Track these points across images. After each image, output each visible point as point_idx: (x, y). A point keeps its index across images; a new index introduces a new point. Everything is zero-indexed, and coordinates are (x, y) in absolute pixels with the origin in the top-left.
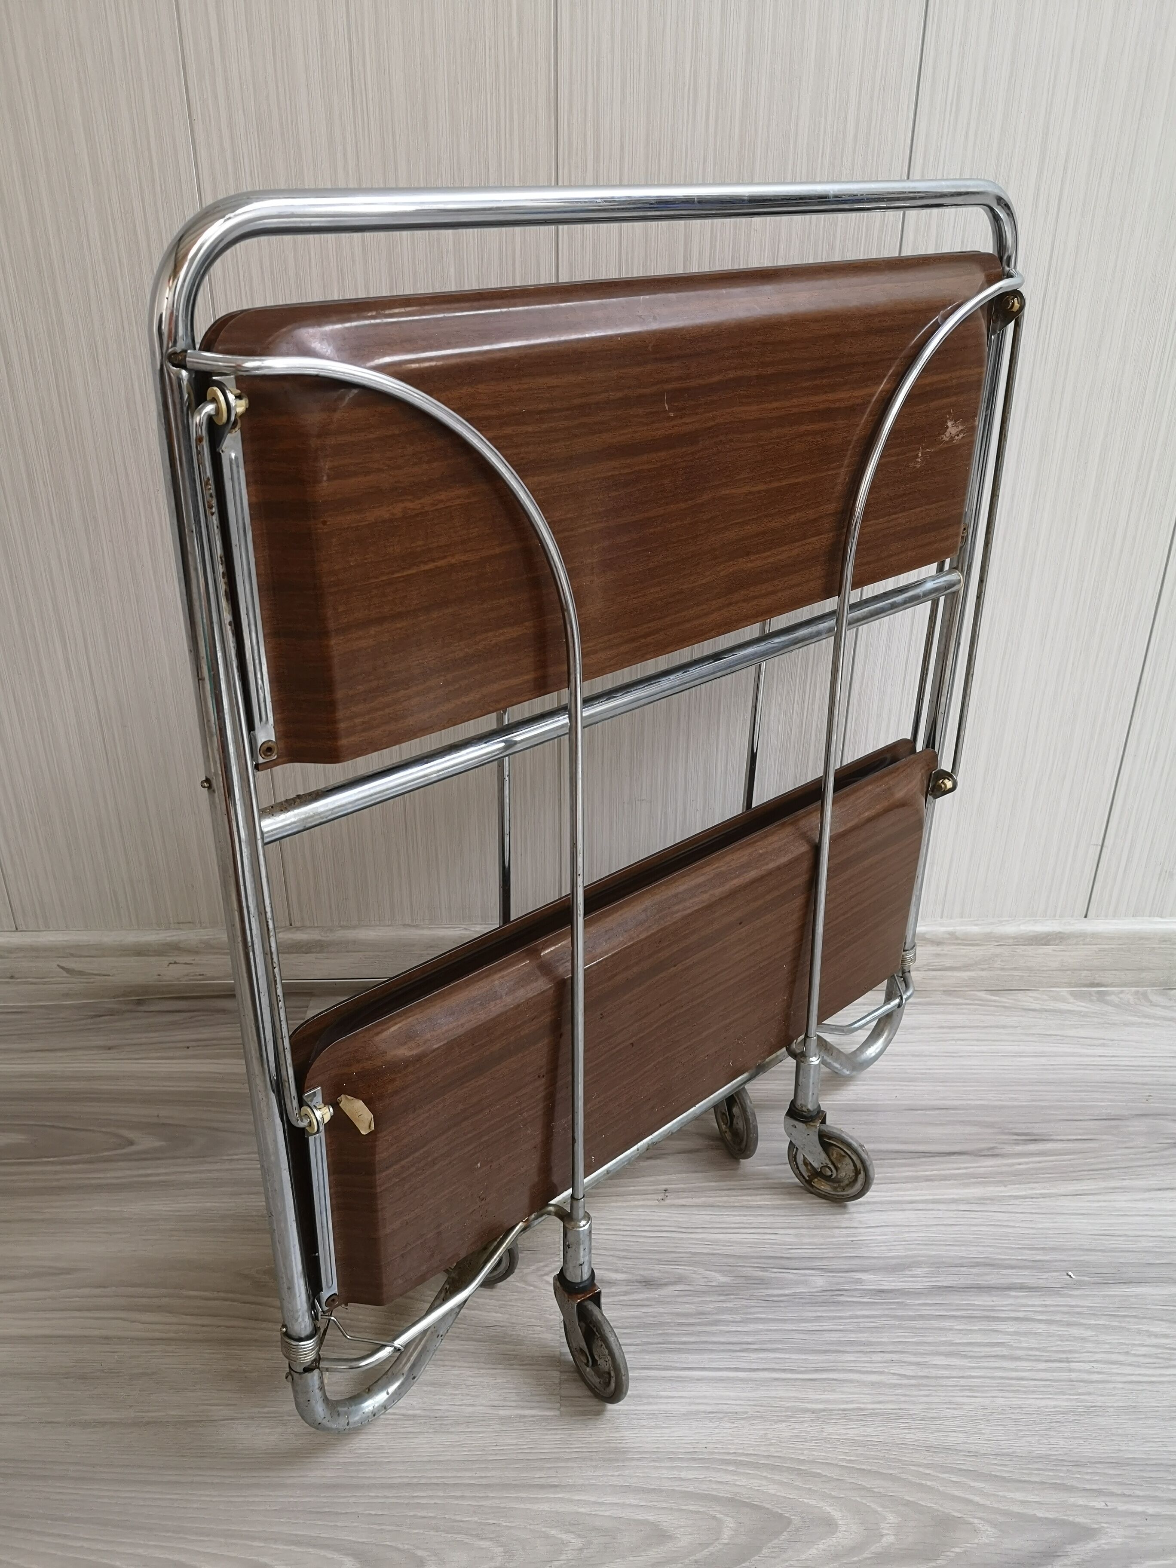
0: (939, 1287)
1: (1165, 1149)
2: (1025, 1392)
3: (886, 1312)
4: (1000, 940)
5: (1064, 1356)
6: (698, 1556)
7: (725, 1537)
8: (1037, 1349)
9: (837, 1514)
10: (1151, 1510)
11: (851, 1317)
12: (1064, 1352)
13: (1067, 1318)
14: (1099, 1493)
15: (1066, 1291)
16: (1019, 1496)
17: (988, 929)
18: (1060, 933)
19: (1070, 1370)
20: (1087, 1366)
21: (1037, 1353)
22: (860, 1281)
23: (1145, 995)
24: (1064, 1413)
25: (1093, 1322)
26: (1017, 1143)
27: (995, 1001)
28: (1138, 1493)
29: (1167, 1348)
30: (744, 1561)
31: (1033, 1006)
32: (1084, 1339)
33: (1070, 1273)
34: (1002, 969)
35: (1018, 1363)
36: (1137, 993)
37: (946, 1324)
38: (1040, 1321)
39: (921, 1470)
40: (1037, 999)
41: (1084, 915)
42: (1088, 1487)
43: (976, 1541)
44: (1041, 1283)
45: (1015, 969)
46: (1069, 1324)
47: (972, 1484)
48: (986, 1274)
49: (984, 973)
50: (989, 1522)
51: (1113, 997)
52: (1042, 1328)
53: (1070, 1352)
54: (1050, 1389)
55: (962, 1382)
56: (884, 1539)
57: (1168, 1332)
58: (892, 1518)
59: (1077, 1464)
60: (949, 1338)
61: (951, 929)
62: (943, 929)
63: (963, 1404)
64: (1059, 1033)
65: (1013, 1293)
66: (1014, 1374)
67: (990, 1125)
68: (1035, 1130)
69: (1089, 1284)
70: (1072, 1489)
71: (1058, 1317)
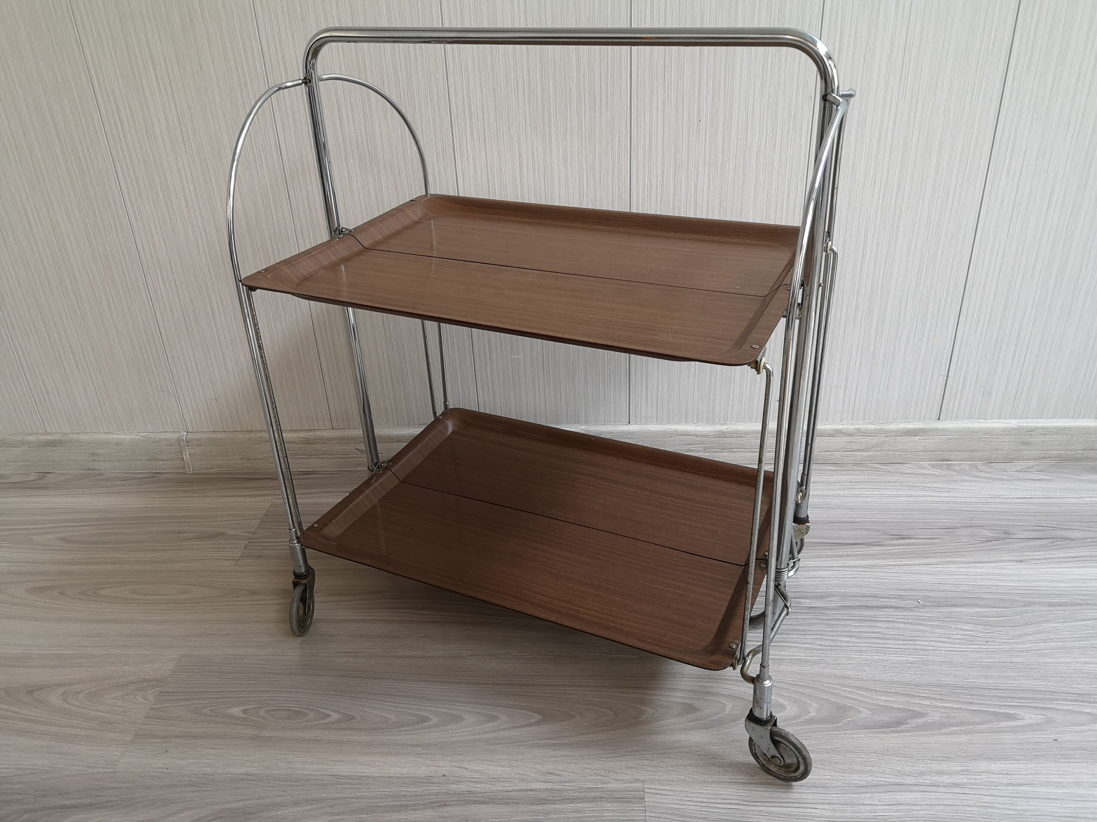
0: (844, 606)
1: (980, 543)
2: (890, 654)
3: (815, 617)
4: (887, 433)
5: (913, 638)
6: (714, 718)
7: (728, 710)
8: (898, 635)
9: (786, 703)
10: (955, 706)
11: (795, 619)
12: (913, 636)
13: (915, 621)
14: (928, 698)
15: (916, 609)
16: (884, 698)
17: (879, 427)
18: (923, 429)
19: (916, 645)
20: (925, 643)
21: (898, 637)
22: (800, 603)
23: (975, 466)
24: (911, 663)
25: (930, 623)
26: (893, 539)
27: (884, 469)
28: (949, 699)
29: (972, 636)
30: (738, 721)
31: (907, 472)
32: (925, 631)
33: (919, 601)
34: (889, 451)
35: (887, 641)
36: (971, 464)
37: (849, 623)
38: (901, 622)
39: (831, 686)
40: (909, 468)
41: (938, 418)
42: (922, 695)
43: (860, 716)
44: (903, 605)
45: (896, 450)
46: (917, 624)
47: (859, 692)
48: (871, 601)
49: (877, 453)
50: (867, 708)
51: (955, 467)
52: (902, 626)
53: (916, 636)
54: (904, 653)
55: (856, 648)
56: (812, 713)
57: (973, 629)
58: (815, 705)
59: (916, 685)
60: (850, 629)
61: (858, 427)
62: (853, 427)
63: (856, 658)
64: (921, 485)
65: (886, 610)
66: (884, 646)
67: (877, 531)
68: (904, 533)
69: (929, 606)
70: (913, 696)
71: (910, 621)
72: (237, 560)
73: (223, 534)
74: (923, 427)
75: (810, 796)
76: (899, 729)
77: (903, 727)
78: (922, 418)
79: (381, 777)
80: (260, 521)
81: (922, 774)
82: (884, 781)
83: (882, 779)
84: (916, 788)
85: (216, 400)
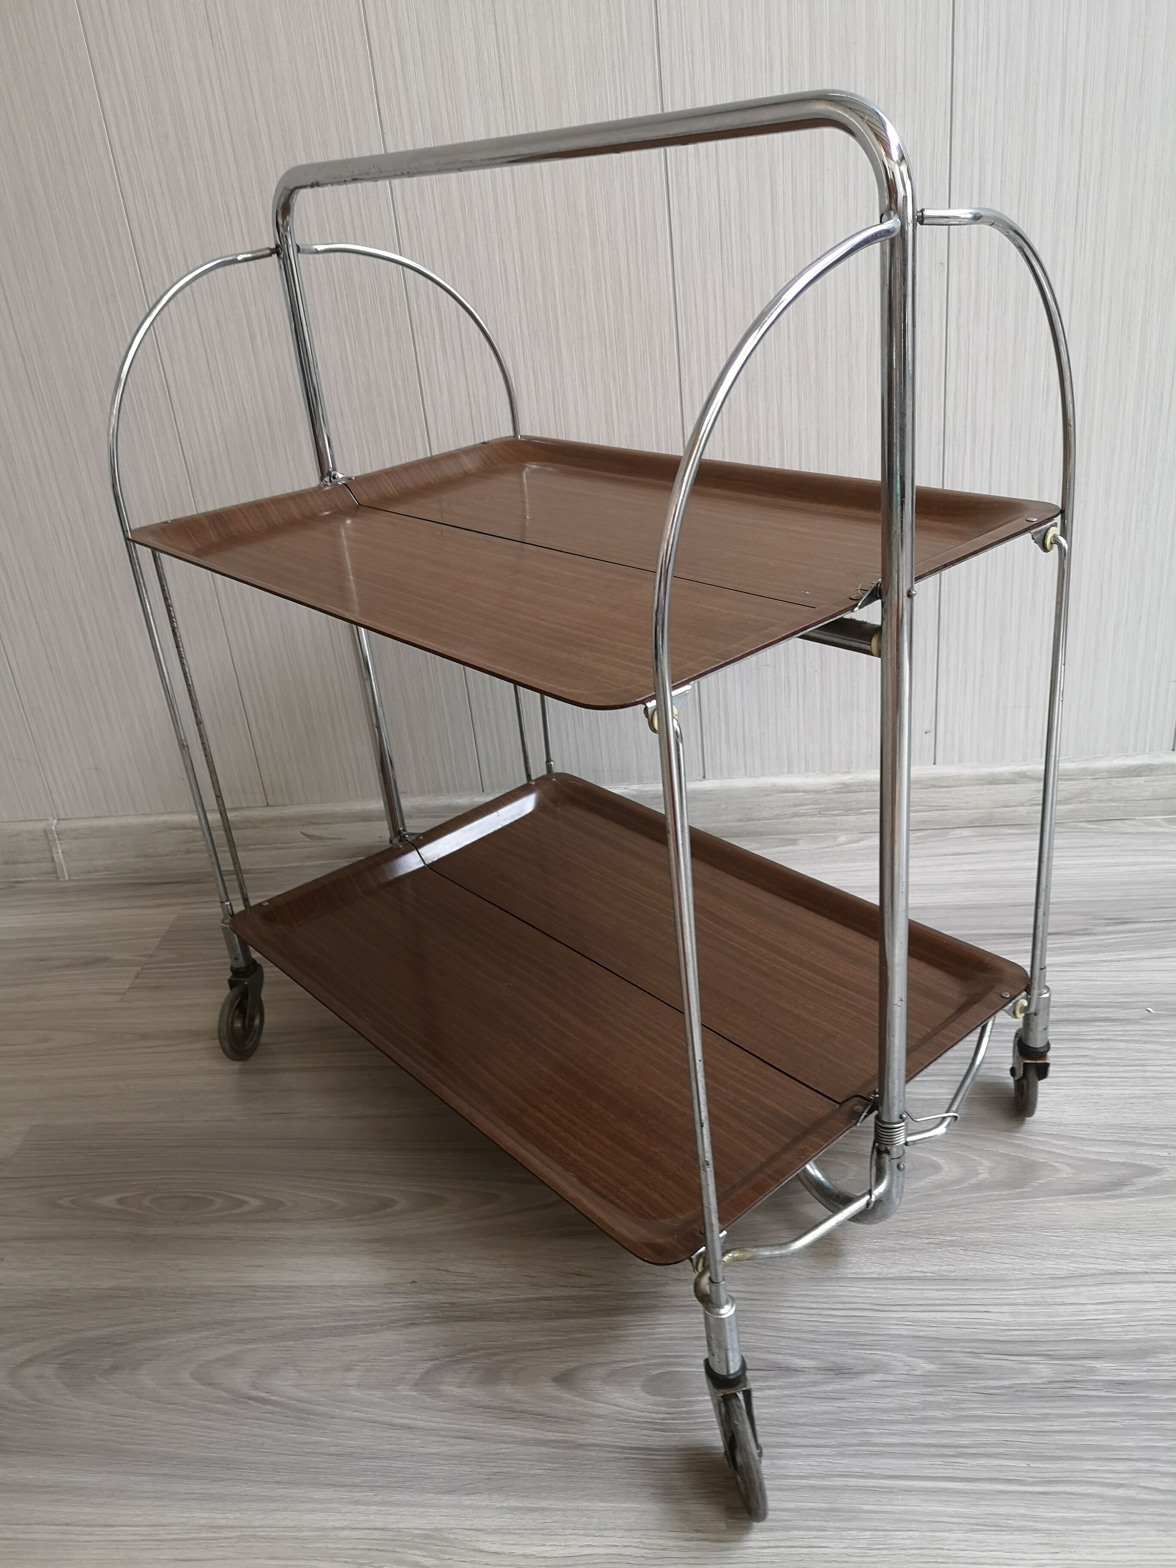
2: (1104, 1086)
4: (1095, 774)
5: (1140, 1062)
8: (1118, 1059)
9: (942, 1162)
12: (1141, 1060)
13: (1144, 1038)
14: (1165, 1147)
15: (1144, 1021)
16: (1095, 1149)
17: (1083, 765)
18: (1150, 765)
19: (1144, 1071)
20: (1160, 1069)
21: (1118, 1061)
24: (1138, 1098)
25: (1167, 1040)
26: (1107, 925)
27: (1094, 829)
31: (1129, 831)
32: (1159, 1052)
33: (1149, 1009)
34: (1100, 801)
35: (1099, 1068)
38: (1121, 1041)
40: (1132, 825)
41: (1171, 748)
42: (1155, 1143)
43: (1057, 1176)
44: (1124, 1016)
45: (1111, 800)
46: (1145, 1042)
47: (1056, 1142)
49: (1082, 806)
50: (1068, 1165)
52: (1123, 1045)
53: (1145, 1060)
54: (1127, 1084)
56: (980, 1176)
58: (987, 1163)
59: (1146, 1129)
63: (1051, 1094)
64: (1152, 848)
65: (1098, 1024)
66: (1096, 1075)
67: (1082, 914)
68: (1126, 915)
69: (1165, 1016)
70: (1141, 1145)
71: (1137, 1038)
72: (123, 994)
73: (106, 959)
74: (1150, 762)
75: (979, 1295)
76: (1118, 1192)
77: (1125, 1190)
78: (1148, 749)
79: (318, 1286)
80: (160, 939)
81: (1155, 1256)
82: (1096, 1269)
83: (1093, 1266)
84: (1146, 1277)
85: (97, 769)
